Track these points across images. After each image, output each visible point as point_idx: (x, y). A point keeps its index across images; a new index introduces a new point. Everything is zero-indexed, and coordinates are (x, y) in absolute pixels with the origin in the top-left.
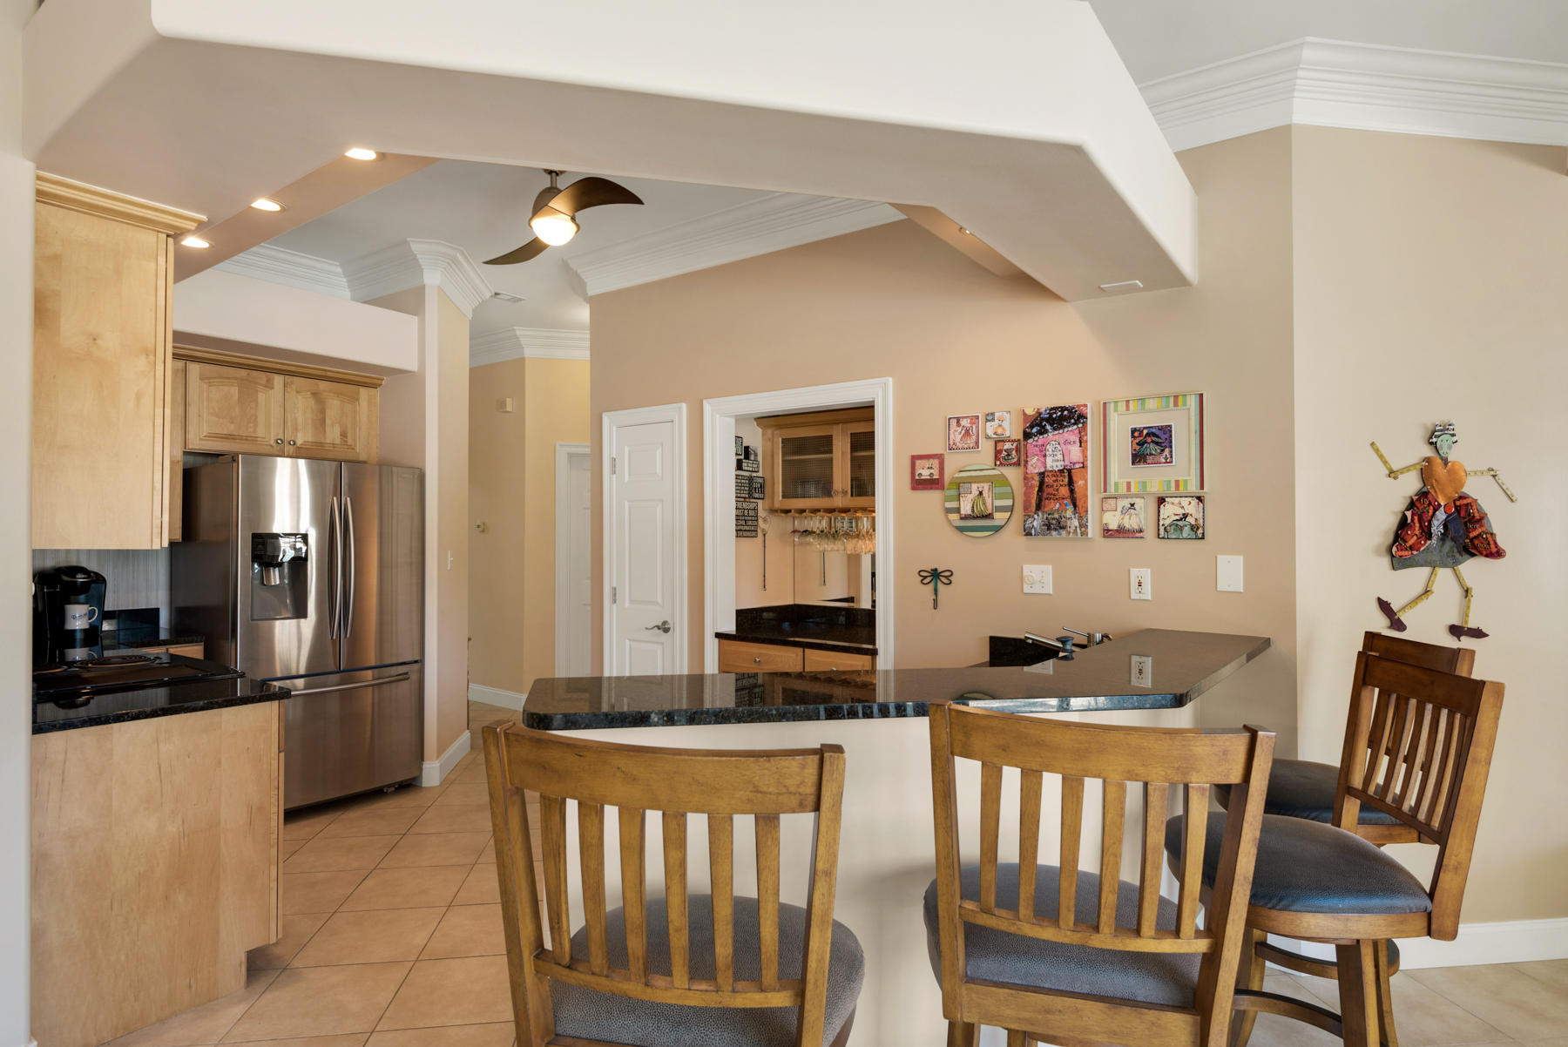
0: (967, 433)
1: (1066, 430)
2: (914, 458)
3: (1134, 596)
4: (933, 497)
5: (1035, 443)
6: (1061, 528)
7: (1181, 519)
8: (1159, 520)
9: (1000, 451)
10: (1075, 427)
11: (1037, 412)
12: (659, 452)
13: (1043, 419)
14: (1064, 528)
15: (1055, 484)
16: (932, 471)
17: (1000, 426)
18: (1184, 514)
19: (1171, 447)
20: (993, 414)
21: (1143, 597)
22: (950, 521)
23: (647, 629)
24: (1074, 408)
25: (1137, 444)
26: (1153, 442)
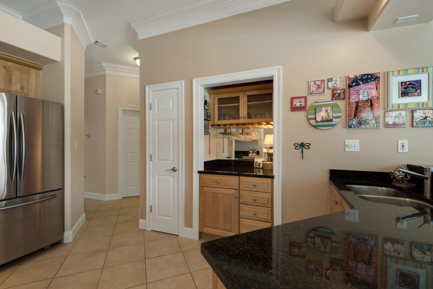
0: (319, 87)
1: (369, 83)
2: (292, 99)
3: (400, 151)
4: (302, 115)
5: (354, 89)
6: (366, 124)
7: (424, 119)
8: (413, 120)
9: (336, 94)
10: (374, 82)
11: (355, 77)
12: (171, 101)
13: (358, 79)
14: (368, 124)
15: (364, 106)
16: (301, 103)
17: (335, 83)
18: (426, 117)
19: (421, 89)
20: (332, 79)
21: (404, 151)
22: (310, 123)
23: (167, 170)
24: (373, 74)
25: (404, 88)
26: (411, 87)
